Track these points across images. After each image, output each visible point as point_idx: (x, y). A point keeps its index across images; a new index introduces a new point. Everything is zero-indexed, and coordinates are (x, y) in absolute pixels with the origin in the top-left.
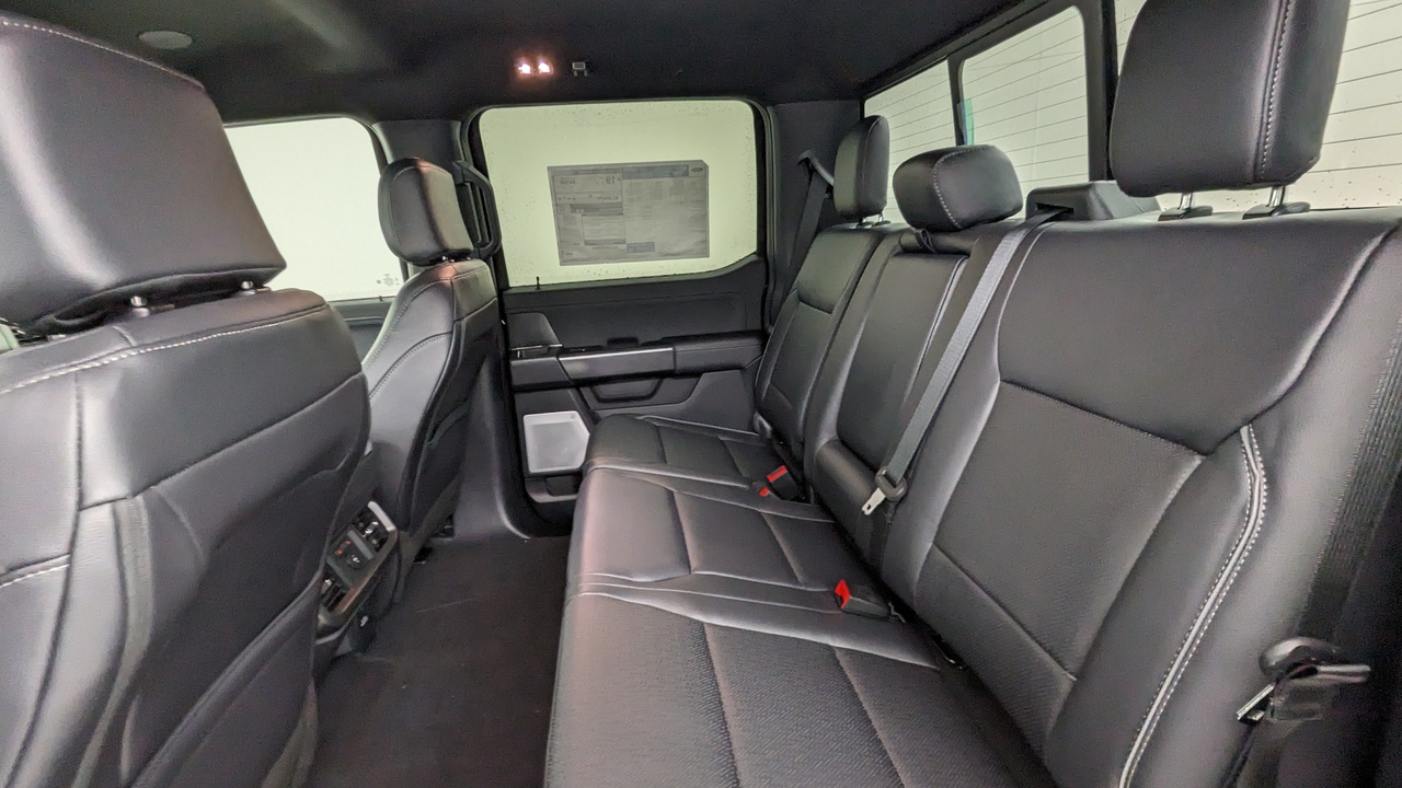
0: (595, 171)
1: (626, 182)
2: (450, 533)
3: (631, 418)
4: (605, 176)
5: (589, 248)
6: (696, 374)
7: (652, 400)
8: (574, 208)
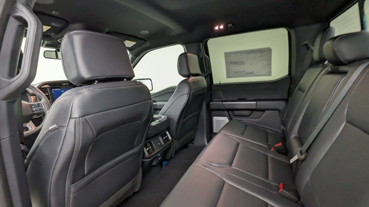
0: (237, 53)
1: (246, 55)
2: (193, 143)
3: (240, 121)
4: (240, 54)
5: (235, 73)
6: (264, 110)
7: (249, 117)
8: (231, 63)
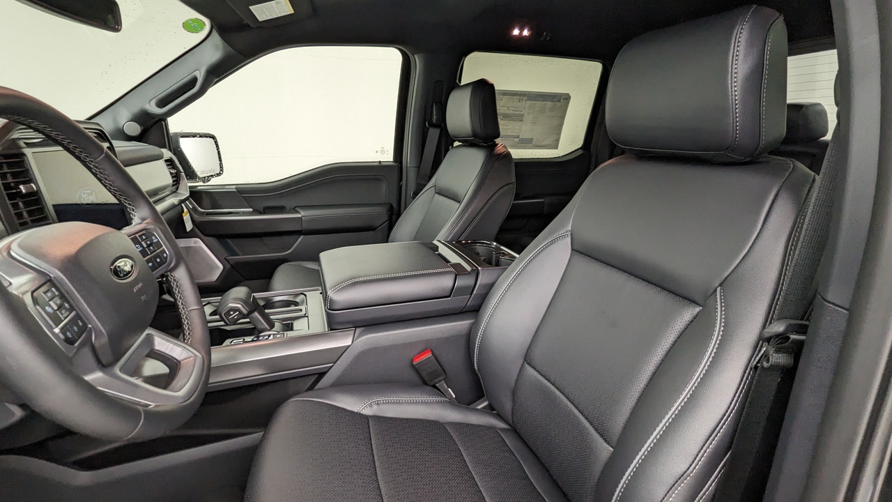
0: (514, 94)
1: (529, 102)
4: (519, 97)
